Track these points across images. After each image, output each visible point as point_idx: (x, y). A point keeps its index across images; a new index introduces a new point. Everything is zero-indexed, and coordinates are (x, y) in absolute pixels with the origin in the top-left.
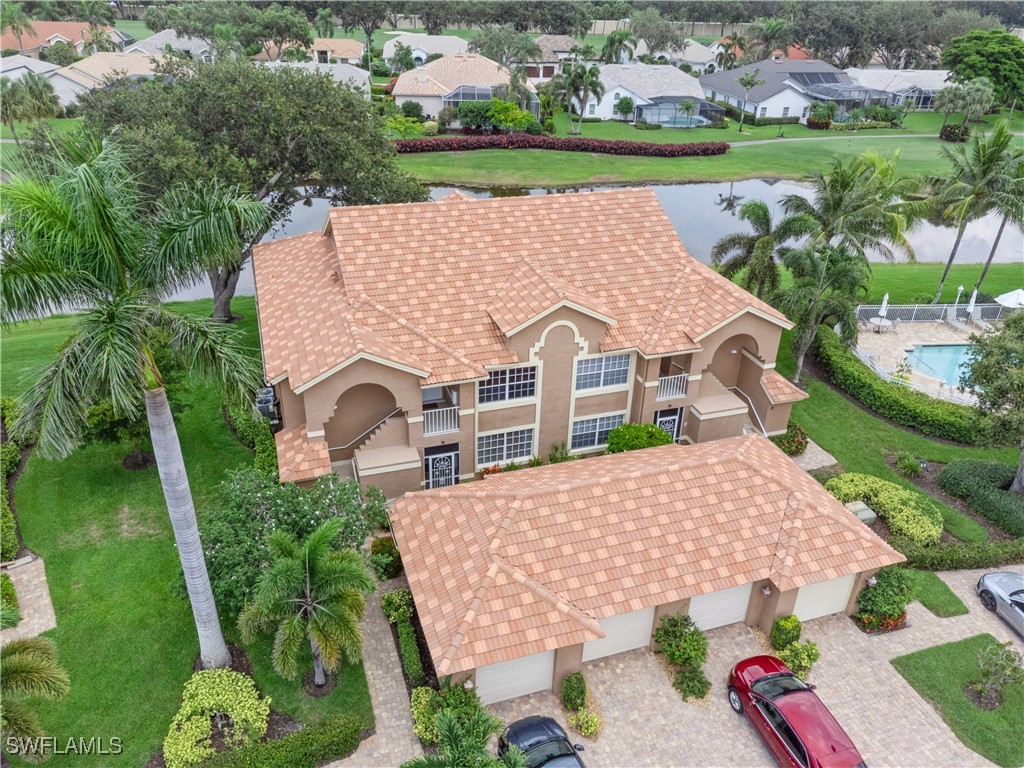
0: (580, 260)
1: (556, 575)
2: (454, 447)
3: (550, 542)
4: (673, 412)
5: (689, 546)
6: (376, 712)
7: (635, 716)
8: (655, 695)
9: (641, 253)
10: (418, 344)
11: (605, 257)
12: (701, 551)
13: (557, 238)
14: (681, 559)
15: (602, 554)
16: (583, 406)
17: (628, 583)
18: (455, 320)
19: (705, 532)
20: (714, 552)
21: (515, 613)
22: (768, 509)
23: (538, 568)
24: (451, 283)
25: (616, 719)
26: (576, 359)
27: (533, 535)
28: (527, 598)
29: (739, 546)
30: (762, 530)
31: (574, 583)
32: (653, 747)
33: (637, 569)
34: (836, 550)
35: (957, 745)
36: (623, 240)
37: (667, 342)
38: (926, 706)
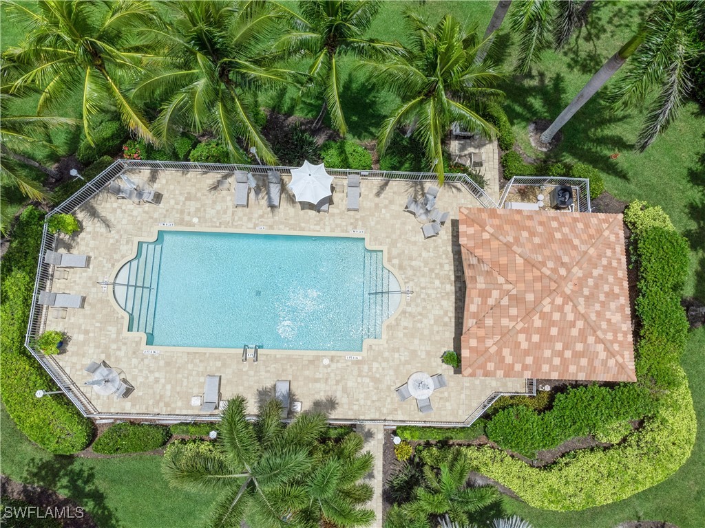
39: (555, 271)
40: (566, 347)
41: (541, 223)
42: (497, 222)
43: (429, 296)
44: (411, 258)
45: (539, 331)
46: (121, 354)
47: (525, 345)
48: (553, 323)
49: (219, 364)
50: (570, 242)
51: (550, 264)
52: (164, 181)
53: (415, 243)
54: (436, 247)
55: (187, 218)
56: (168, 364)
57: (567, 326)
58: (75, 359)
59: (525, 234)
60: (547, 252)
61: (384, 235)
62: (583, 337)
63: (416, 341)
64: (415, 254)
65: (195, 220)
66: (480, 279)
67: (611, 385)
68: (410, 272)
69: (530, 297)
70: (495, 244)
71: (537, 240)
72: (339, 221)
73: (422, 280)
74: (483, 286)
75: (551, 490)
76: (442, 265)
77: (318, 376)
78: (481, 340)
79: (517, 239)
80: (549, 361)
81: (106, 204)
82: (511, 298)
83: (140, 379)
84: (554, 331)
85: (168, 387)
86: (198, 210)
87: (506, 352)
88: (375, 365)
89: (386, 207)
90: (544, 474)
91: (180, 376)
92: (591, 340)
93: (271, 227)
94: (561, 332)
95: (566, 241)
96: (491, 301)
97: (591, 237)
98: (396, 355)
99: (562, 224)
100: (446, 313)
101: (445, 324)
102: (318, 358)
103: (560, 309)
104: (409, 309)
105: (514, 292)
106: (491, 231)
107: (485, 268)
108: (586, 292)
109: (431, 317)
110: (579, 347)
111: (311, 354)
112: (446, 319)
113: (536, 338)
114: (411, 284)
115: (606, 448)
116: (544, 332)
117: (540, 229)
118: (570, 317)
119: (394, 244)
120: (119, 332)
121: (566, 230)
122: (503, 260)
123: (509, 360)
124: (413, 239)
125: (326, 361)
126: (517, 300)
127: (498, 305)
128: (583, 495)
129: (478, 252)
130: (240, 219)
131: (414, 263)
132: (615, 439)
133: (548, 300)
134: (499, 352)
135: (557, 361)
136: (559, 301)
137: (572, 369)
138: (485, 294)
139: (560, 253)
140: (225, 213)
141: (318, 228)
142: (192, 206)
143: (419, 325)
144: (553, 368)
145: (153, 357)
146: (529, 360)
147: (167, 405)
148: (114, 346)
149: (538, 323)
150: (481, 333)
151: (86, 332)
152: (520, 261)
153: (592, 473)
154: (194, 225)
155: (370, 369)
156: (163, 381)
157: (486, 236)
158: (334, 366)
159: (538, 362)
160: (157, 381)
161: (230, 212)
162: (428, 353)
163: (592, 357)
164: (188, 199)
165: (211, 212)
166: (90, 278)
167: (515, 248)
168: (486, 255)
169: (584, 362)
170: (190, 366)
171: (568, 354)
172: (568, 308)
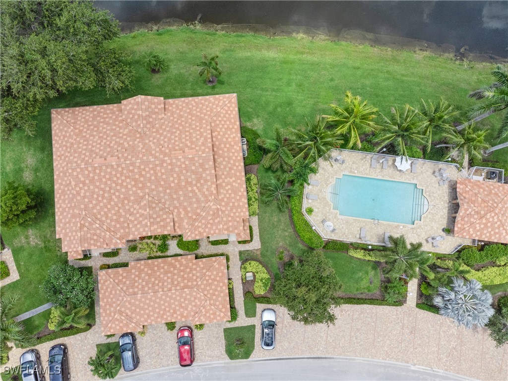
0: (170, 194)
3: (133, 308)
5: (172, 311)
6: (96, 320)
7: (155, 332)
8: (161, 327)
9: (197, 191)
11: (181, 193)
12: (175, 312)
13: (162, 183)
14: (168, 314)
15: (147, 311)
18: (117, 221)
19: (177, 308)
20: (178, 313)
21: (121, 325)
22: (198, 303)
23: (129, 314)
24: (117, 205)
25: (150, 332)
27: (129, 306)
29: (186, 312)
30: (194, 308)
32: (156, 340)
33: (156, 315)
35: (224, 352)
36: (191, 184)
37: (193, 235)
38: (224, 342)
39: (492, 204)
40: (492, 230)
41: (487, 186)
42: (471, 184)
43: (439, 207)
44: (433, 193)
45: (484, 224)
46: (331, 217)
47: (478, 228)
48: (489, 222)
49: (364, 224)
50: (497, 194)
51: (491, 202)
52: (344, 156)
53: (435, 187)
54: (443, 190)
55: (353, 171)
56: (347, 222)
57: (493, 223)
58: (314, 217)
59: (482, 190)
60: (490, 197)
61: (424, 183)
62: (499, 227)
63: (433, 223)
64: (435, 192)
65: (356, 172)
66: (465, 205)
68: (433, 198)
69: (483, 212)
70: (471, 193)
71: (486, 193)
72: (407, 177)
73: (437, 201)
74: (466, 207)
75: (479, 278)
76: (444, 197)
77: (398, 232)
78: (463, 225)
79: (479, 192)
80: (485, 234)
82: (475, 212)
84: (489, 225)
85: (347, 230)
86: (357, 168)
87: (471, 230)
88: (418, 230)
89: (425, 173)
90: (477, 272)
91: (351, 227)
92: (501, 229)
93: (383, 176)
94: (491, 225)
95: (496, 194)
96: (468, 212)
97: (505, 193)
98: (426, 227)
99: (494, 187)
100: (445, 214)
101: (444, 218)
102: (399, 226)
103: (493, 217)
104: (431, 212)
105: (477, 210)
106: (470, 188)
107: (467, 201)
108: (502, 212)
109: (439, 215)
110: (497, 231)
111: (396, 224)
112: (445, 216)
113: (482, 226)
114: (433, 202)
115: (499, 266)
116: (486, 225)
117: (487, 189)
118: (496, 220)
119: (427, 187)
120: (330, 210)
121: (496, 190)
122: (473, 199)
123: (471, 232)
124: (434, 186)
125: (401, 227)
126: (477, 213)
127: (470, 214)
128: (490, 280)
129: (464, 195)
130: (372, 173)
131: (434, 195)
132: (503, 264)
133: (489, 214)
134: (469, 230)
135: (488, 235)
136: (493, 215)
137: (493, 238)
138: (466, 210)
139: (494, 198)
140: (366, 170)
141: (400, 178)
142: (355, 166)
143: (435, 218)
144: (486, 237)
145: (342, 219)
146: (478, 233)
147: (346, 236)
148: (328, 214)
149: (484, 221)
150: (463, 223)
151: (318, 209)
152: (480, 199)
153: (493, 273)
154: (355, 173)
155: (417, 231)
156: (345, 228)
157: (467, 189)
158: (404, 229)
159: (481, 235)
160: (343, 228)
161: (368, 170)
162: (437, 228)
163: (501, 234)
164: (353, 163)
165: (361, 169)
166: (319, 189)
167: (478, 195)
168: (467, 196)
169: (497, 236)
170: (354, 224)
171: (492, 233)
172: (495, 217)
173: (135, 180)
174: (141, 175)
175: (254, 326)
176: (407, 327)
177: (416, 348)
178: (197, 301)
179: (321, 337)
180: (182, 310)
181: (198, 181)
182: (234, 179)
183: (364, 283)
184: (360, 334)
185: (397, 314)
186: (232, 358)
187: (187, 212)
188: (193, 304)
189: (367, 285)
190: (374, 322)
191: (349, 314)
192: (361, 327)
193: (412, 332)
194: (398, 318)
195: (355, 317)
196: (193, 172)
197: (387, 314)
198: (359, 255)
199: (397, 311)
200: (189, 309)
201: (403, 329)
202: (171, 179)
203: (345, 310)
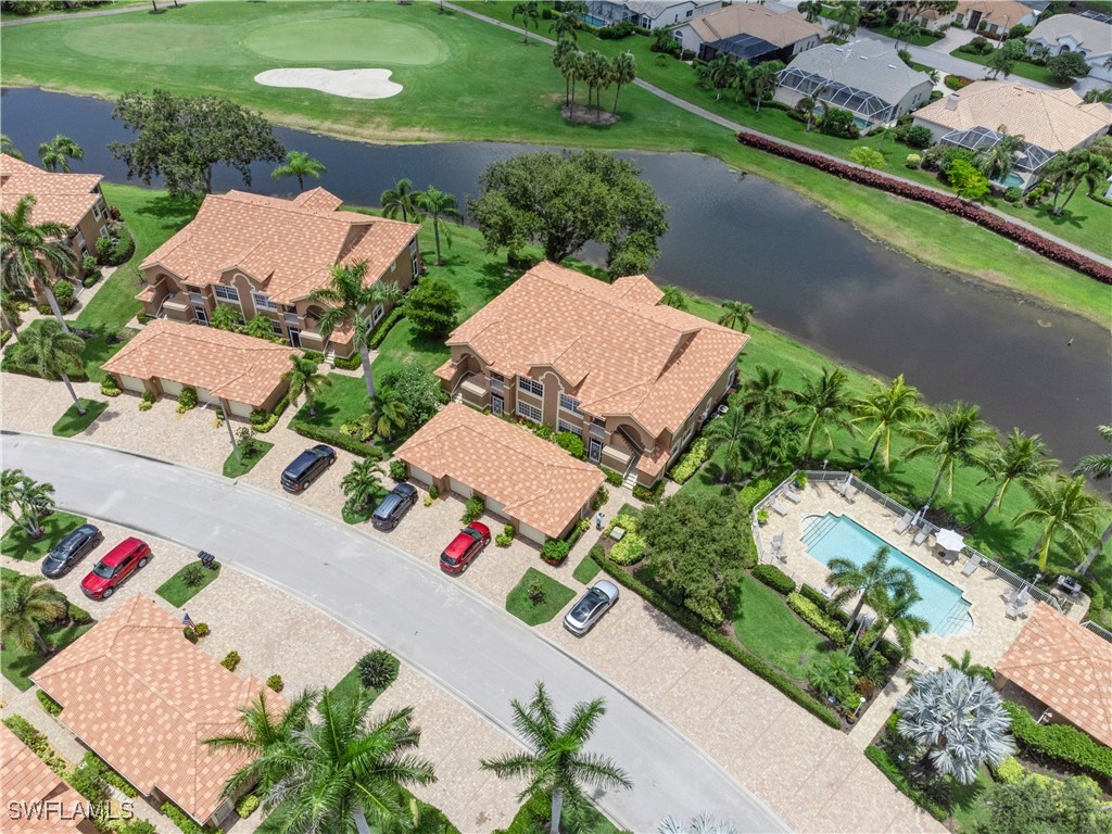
0: (604, 349)
1: (448, 453)
2: (502, 398)
4: (599, 443)
5: (494, 477)
7: (443, 512)
9: (636, 362)
10: (500, 350)
11: (617, 354)
12: (497, 481)
13: (606, 333)
14: (487, 478)
15: (467, 458)
16: (562, 414)
17: (465, 472)
19: (505, 477)
20: (500, 485)
23: (446, 448)
25: (438, 508)
26: (559, 393)
28: (432, 453)
29: (510, 489)
31: (450, 460)
33: (472, 470)
34: (536, 516)
35: (506, 593)
36: (635, 351)
37: (593, 408)
38: (516, 582)
40: (1076, 695)
43: (990, 643)
44: (989, 620)
45: (1061, 672)
46: (789, 546)
47: (1047, 676)
48: (1073, 674)
52: (859, 498)
53: (997, 614)
55: (862, 519)
57: (1080, 682)
58: (765, 533)
61: (977, 599)
62: (1091, 696)
64: (993, 619)
65: (866, 523)
67: (1099, 743)
68: (984, 625)
69: (1065, 653)
72: (952, 575)
73: (991, 633)
78: (1019, 658)
80: (1060, 697)
81: (823, 488)
83: (793, 562)
84: (1072, 680)
86: (871, 519)
89: (988, 587)
92: (1096, 702)
94: (1076, 684)
103: (1083, 669)
104: (972, 639)
110: (1086, 701)
113: (1057, 676)
116: (1064, 676)
118: (1088, 678)
119: (982, 606)
120: (794, 538)
122: (1057, 632)
123: (1031, 679)
124: (997, 612)
127: (1040, 648)
131: (990, 623)
133: (1076, 657)
134: (1027, 669)
135: (1065, 700)
137: (1074, 713)
140: (885, 530)
142: (868, 516)
143: (974, 651)
144: (1060, 703)
145: (805, 558)
146: (1045, 687)
148: (787, 541)
149: (1063, 667)
151: (777, 527)
152: (1068, 636)
154: (864, 524)
156: (803, 570)
157: (1051, 618)
159: (1050, 694)
160: (800, 568)
161: (887, 532)
163: (1092, 715)
164: (869, 512)
165: (877, 525)
169: (1085, 714)
170: (823, 575)
171: (1075, 701)
172: (1089, 672)
173: (581, 316)
174: (590, 314)
175: (574, 594)
176: (828, 772)
177: (825, 817)
178: (535, 482)
179: (663, 679)
180: (507, 483)
181: (646, 351)
182: (686, 388)
183: (788, 657)
184: (733, 720)
185: (820, 738)
186: (508, 608)
187: (606, 379)
188: (528, 484)
189: (793, 662)
190: (769, 721)
191: (732, 681)
192: (741, 712)
193: (832, 785)
194: (818, 747)
195: (740, 691)
196: (647, 339)
197: (801, 725)
198: (806, 606)
199: (822, 733)
200: (517, 488)
201: (817, 768)
202: (619, 334)
203: (729, 670)
